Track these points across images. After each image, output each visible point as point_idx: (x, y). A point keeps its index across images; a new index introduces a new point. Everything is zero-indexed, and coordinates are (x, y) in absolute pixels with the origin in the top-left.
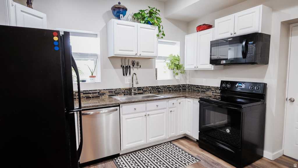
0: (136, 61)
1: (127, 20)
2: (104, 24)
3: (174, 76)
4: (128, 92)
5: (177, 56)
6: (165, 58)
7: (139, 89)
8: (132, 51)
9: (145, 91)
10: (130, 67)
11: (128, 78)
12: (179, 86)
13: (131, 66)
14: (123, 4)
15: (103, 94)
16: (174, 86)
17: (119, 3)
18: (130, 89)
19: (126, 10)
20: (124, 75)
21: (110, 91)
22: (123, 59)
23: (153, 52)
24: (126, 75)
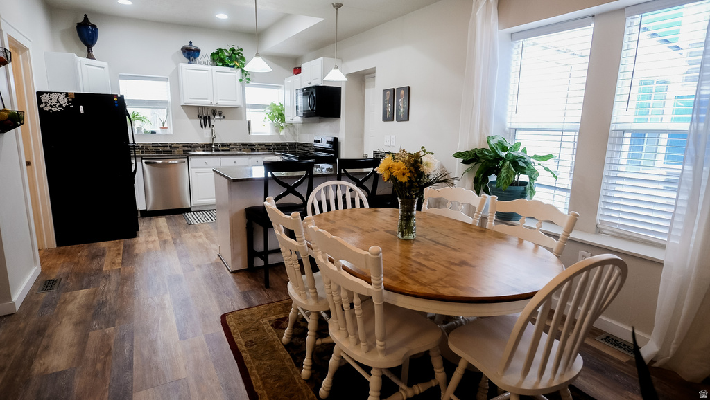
0: (218, 110)
1: (200, 63)
2: (175, 67)
3: (278, 131)
4: (208, 147)
5: (278, 104)
6: (264, 107)
7: (223, 145)
8: (207, 99)
9: (233, 148)
10: (209, 117)
11: (207, 130)
12: (284, 145)
13: (212, 116)
14: (195, 45)
15: (176, 148)
16: (275, 143)
17: (191, 42)
18: (211, 144)
19: (199, 51)
20: (202, 127)
21: (186, 145)
22: (200, 108)
23: (235, 100)
24: (205, 127)
